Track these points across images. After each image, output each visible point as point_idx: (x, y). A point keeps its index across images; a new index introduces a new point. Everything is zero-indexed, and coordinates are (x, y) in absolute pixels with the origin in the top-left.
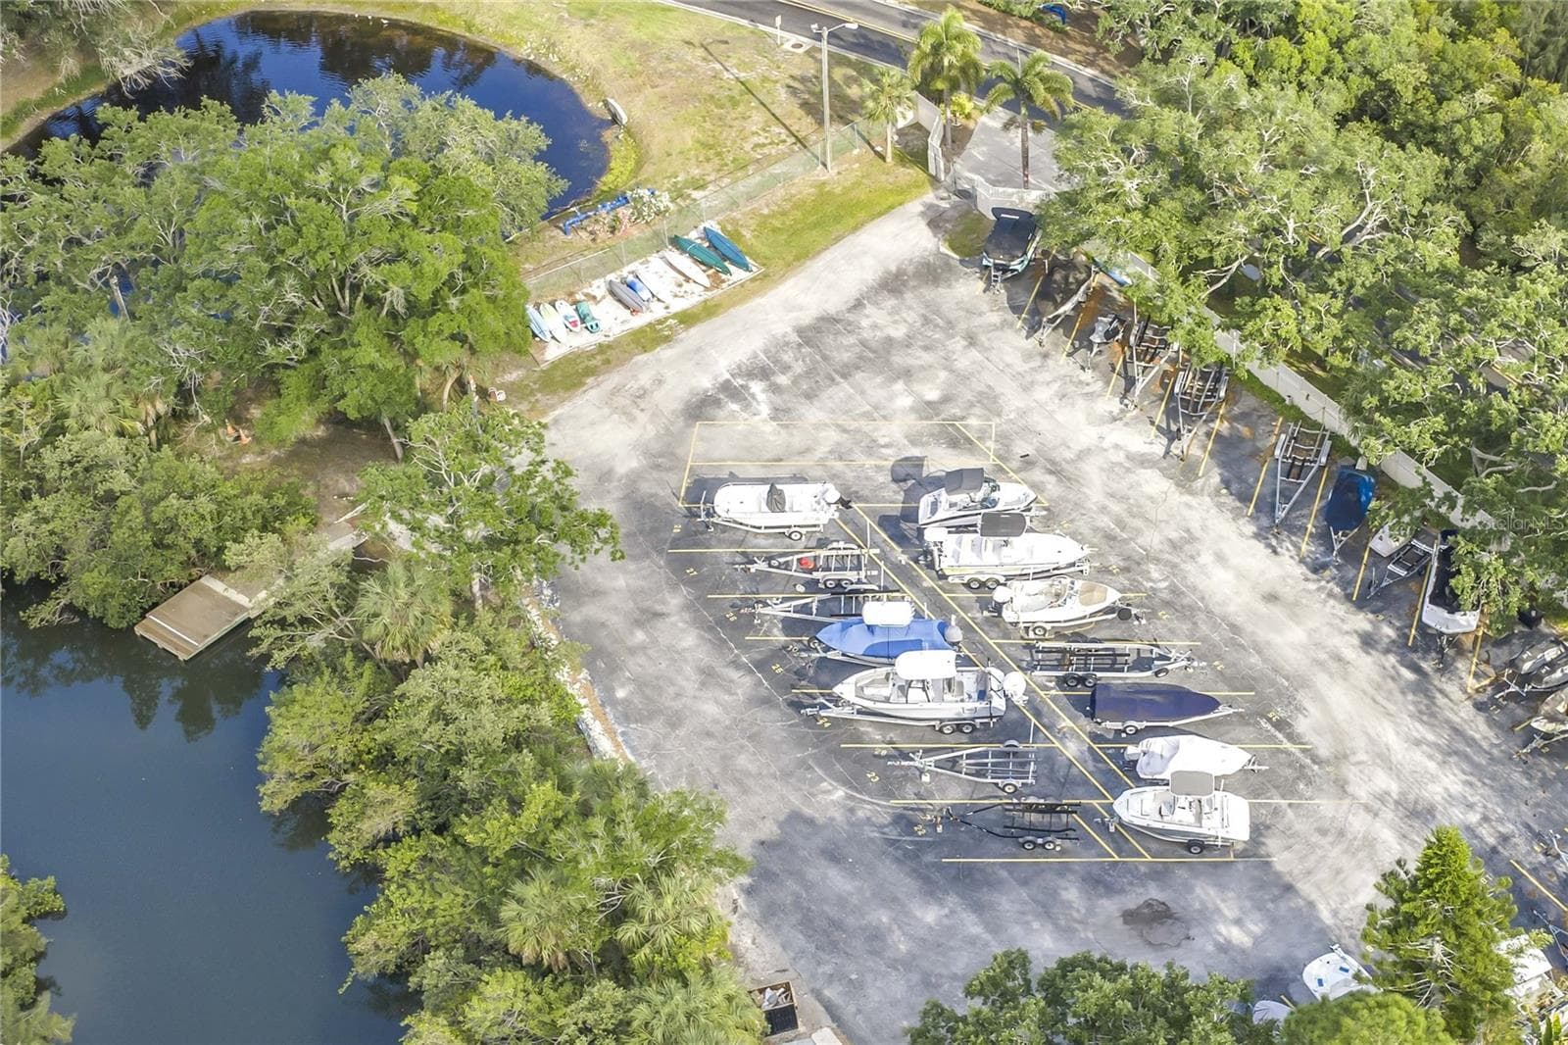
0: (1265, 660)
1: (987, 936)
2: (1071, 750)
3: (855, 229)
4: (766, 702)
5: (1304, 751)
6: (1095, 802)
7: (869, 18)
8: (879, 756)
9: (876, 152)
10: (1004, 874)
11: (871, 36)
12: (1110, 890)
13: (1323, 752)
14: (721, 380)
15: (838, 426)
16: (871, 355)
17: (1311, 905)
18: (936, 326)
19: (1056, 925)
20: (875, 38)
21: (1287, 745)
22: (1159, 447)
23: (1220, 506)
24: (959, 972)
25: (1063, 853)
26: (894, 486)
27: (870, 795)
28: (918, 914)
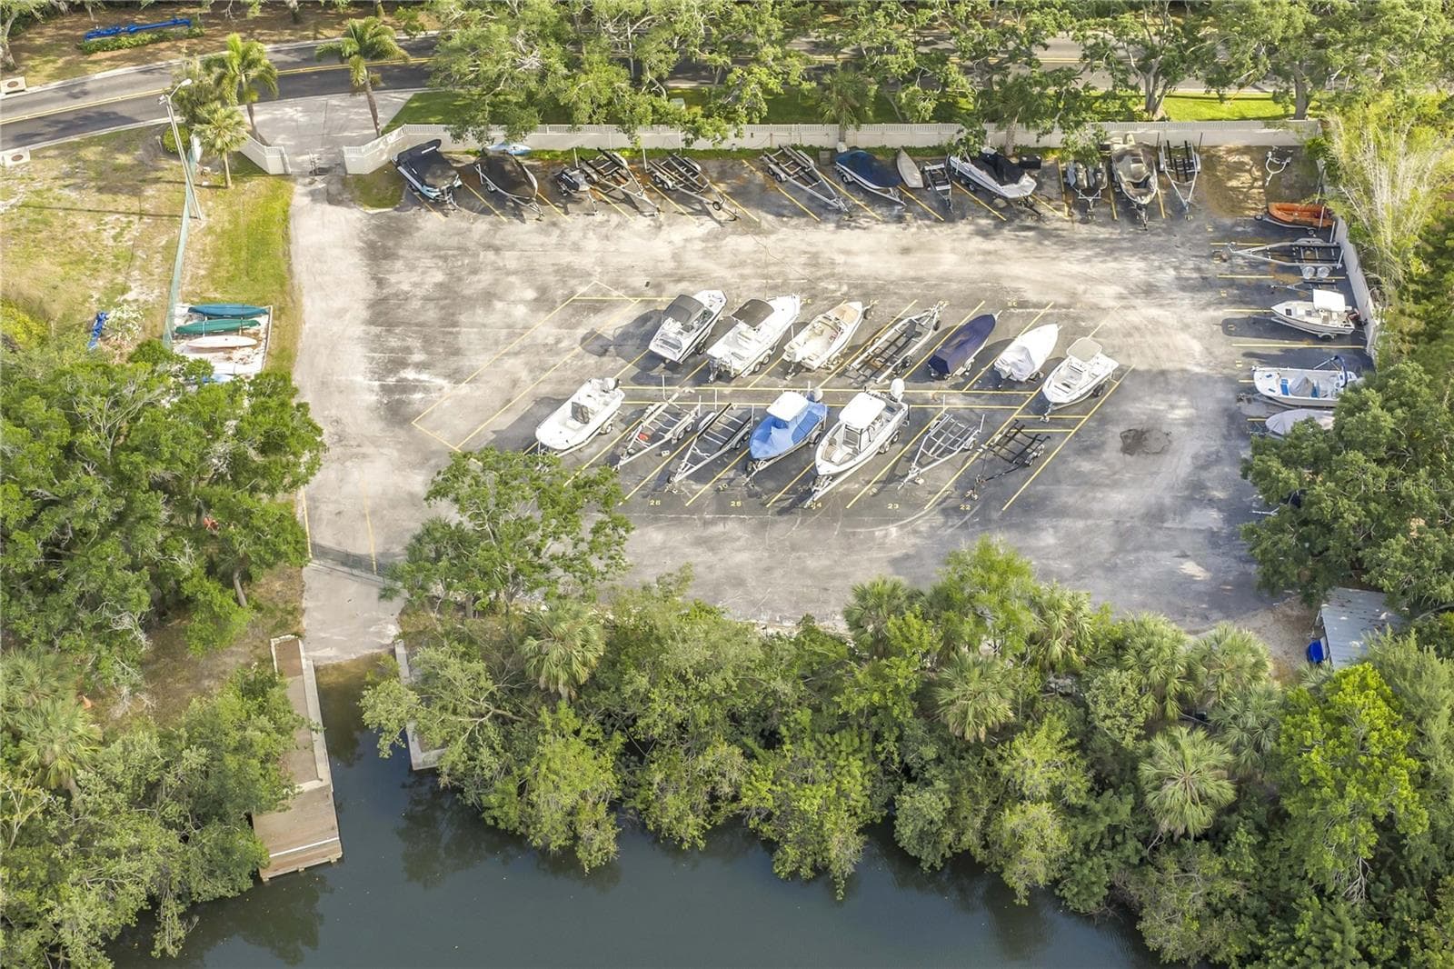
0: (960, 282)
1: (1090, 522)
2: (957, 402)
3: (286, 238)
4: (763, 525)
5: (1054, 307)
6: (1015, 416)
7: (36, 109)
8: (875, 495)
9: (208, 187)
10: (1041, 488)
11: (63, 118)
12: (1099, 447)
13: (1063, 300)
14: (377, 389)
15: (506, 354)
16: (448, 301)
17: (1183, 371)
18: (454, 256)
19: (1107, 485)
20: (70, 117)
21: (1042, 312)
22: (709, 225)
23: (796, 227)
24: (1112, 549)
25: (1047, 452)
26: (605, 359)
27: (908, 516)
28: (1042, 544)
